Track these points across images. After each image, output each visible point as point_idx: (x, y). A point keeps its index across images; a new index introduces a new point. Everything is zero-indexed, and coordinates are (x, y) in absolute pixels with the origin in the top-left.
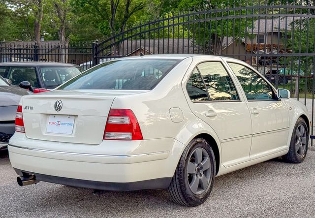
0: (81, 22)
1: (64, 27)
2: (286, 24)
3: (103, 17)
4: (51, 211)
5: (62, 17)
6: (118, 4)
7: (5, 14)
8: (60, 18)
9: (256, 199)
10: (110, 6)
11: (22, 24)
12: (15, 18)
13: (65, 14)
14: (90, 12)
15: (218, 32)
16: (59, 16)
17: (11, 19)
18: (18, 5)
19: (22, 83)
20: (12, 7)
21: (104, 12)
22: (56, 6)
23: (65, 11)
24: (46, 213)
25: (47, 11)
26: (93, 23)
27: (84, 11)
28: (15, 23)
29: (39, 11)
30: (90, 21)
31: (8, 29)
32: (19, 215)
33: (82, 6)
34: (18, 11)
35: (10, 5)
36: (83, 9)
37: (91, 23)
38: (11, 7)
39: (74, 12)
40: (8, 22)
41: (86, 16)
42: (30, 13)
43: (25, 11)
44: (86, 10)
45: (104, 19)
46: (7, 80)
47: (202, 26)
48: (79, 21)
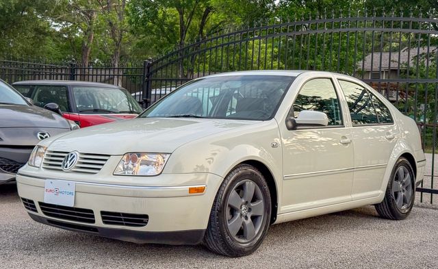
0: (141, 45)
1: (119, 51)
2: (409, 59)
3: (168, 39)
4: (57, 251)
5: (117, 39)
6: (189, 24)
7: (46, 34)
8: (115, 40)
9: (328, 251)
10: (179, 26)
11: (67, 48)
12: (58, 39)
13: (121, 35)
14: (152, 33)
15: (317, 64)
16: (114, 38)
17: (54, 40)
18: (64, 23)
19: (49, 105)
20: (57, 26)
21: (171, 34)
22: (111, 24)
23: (122, 31)
24: (51, 252)
25: (99, 30)
26: (156, 47)
27: (145, 31)
28: (59, 46)
29: (89, 30)
30: (152, 45)
31: (48, 53)
32: (15, 252)
33: (143, 24)
34: (63, 31)
35: (54, 23)
36: (144, 29)
37: (153, 47)
38: (55, 26)
39: (132, 32)
40: (50, 45)
41: (148, 38)
42: (79, 34)
43: (72, 31)
44: (148, 31)
45: (171, 42)
46: (29, 100)
47: (297, 55)
48: (138, 44)
